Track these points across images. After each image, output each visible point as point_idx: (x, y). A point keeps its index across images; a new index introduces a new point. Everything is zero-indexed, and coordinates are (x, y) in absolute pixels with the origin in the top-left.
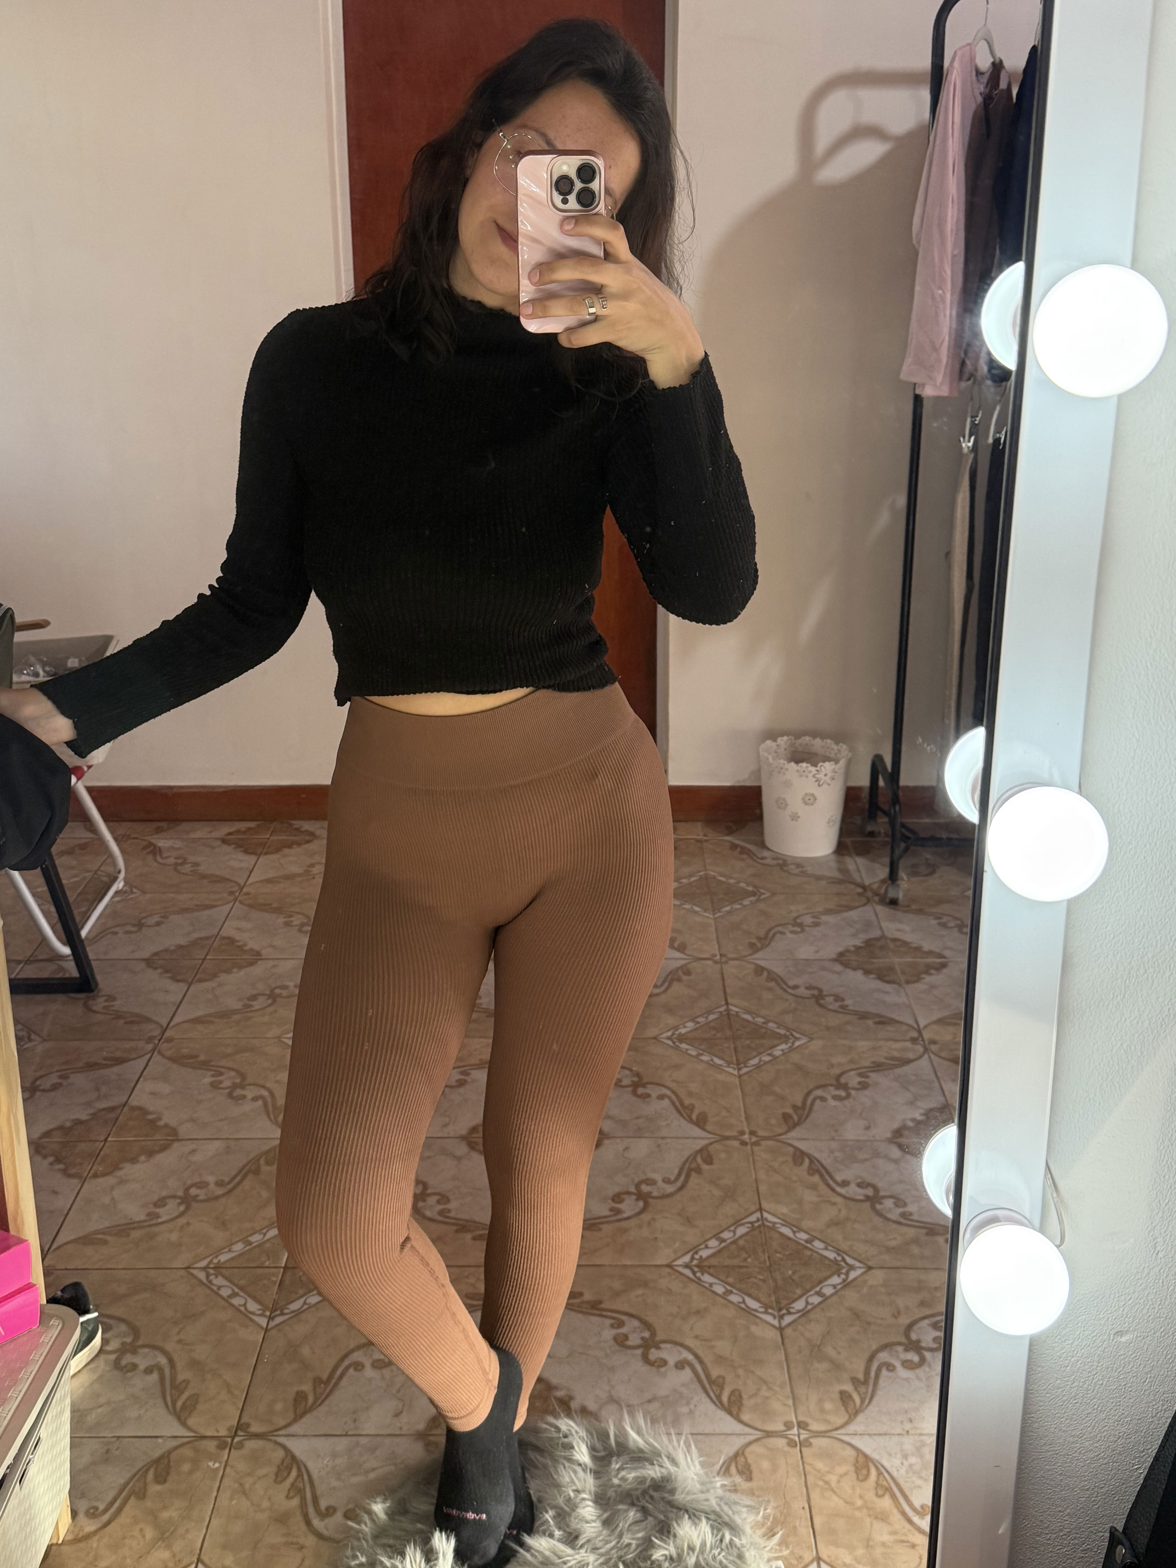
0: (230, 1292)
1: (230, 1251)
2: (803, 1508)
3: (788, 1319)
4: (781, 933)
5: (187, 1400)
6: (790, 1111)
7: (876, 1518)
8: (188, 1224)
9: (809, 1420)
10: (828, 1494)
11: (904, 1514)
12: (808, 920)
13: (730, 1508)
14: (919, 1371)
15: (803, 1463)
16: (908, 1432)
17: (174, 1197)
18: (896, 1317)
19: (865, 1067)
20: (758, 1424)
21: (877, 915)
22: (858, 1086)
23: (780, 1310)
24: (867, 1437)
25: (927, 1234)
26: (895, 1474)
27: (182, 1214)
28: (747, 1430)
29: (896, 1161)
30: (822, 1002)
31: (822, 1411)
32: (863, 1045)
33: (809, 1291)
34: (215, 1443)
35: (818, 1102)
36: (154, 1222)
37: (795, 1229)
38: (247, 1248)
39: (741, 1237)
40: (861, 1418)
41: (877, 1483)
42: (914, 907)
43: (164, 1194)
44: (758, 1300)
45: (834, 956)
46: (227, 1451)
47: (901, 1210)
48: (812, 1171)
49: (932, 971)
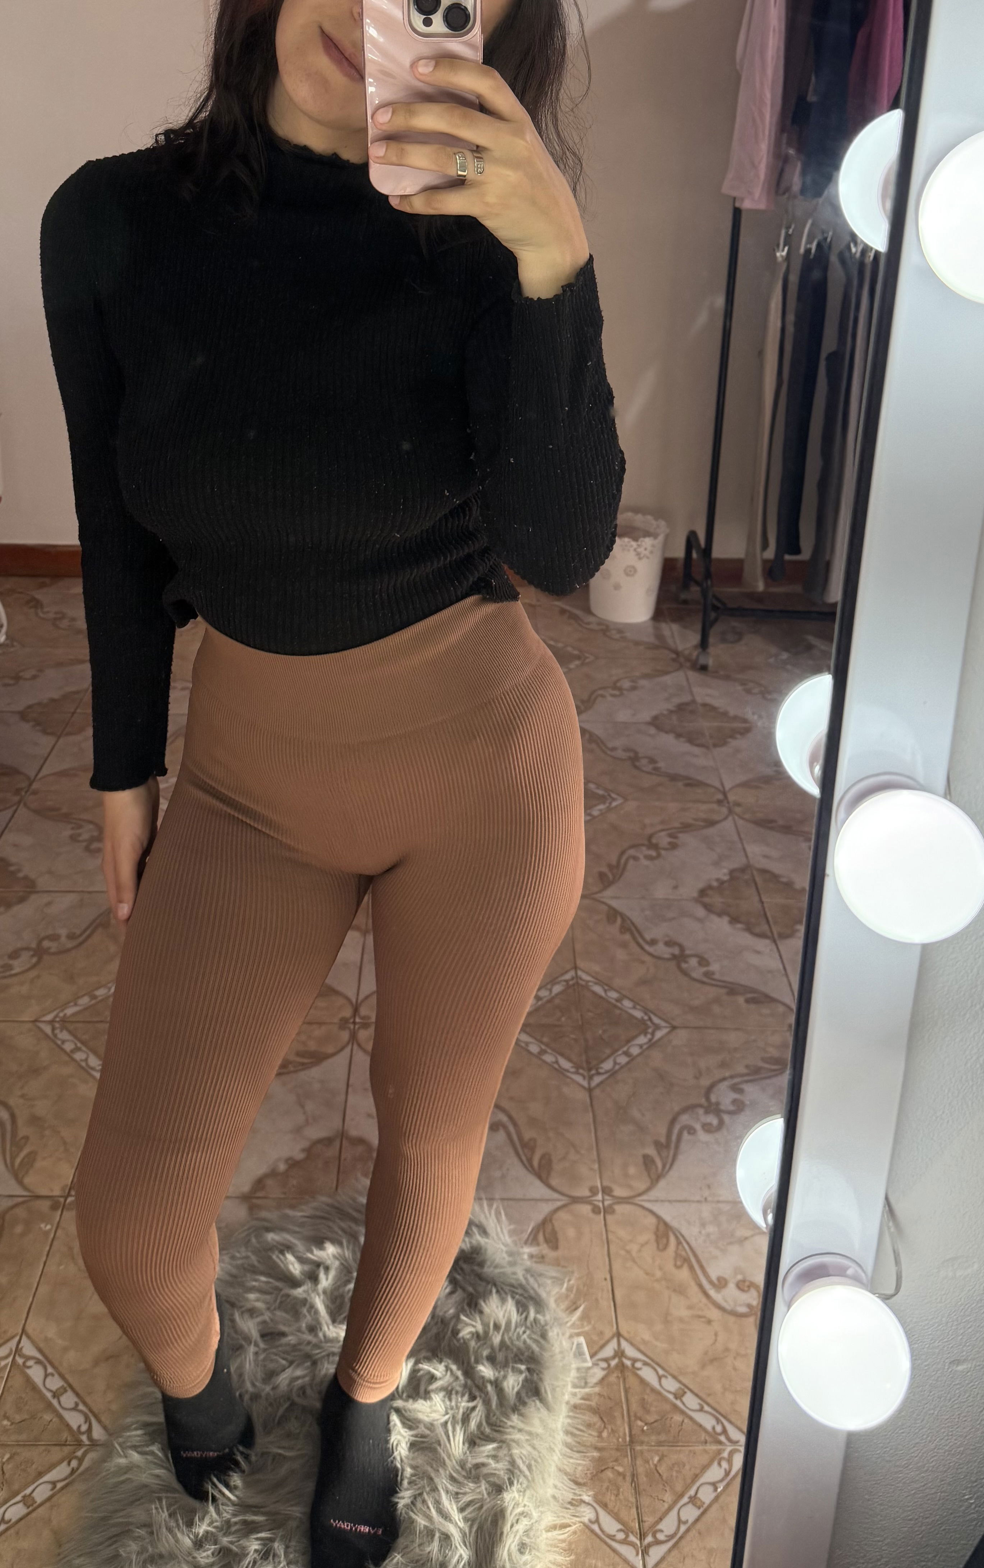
0: (72, 1046)
1: (76, 1005)
2: (606, 1279)
3: (597, 1080)
4: (603, 696)
5: (24, 1159)
6: (605, 869)
7: (674, 1291)
8: (38, 977)
9: (614, 1187)
10: (629, 1264)
11: (700, 1286)
12: (626, 684)
13: (536, 1280)
14: (718, 1135)
15: (606, 1231)
16: (706, 1199)
17: (27, 949)
18: (696, 1078)
19: (675, 828)
20: (565, 1190)
21: (688, 680)
22: (668, 846)
23: (590, 1070)
24: (667, 1204)
25: (728, 994)
26: (693, 1244)
27: (34, 967)
28: (556, 1196)
29: (700, 920)
30: (637, 764)
31: (626, 1175)
32: (673, 806)
33: (617, 1050)
34: (47, 1203)
35: (631, 862)
36: (8, 973)
37: (606, 988)
38: (93, 1002)
39: (557, 995)
40: (662, 1183)
41: (676, 1252)
42: (722, 673)
43: (19, 945)
44: (569, 1060)
45: (648, 719)
46: (59, 1212)
47: (705, 969)
48: (624, 929)
49: (738, 736)
